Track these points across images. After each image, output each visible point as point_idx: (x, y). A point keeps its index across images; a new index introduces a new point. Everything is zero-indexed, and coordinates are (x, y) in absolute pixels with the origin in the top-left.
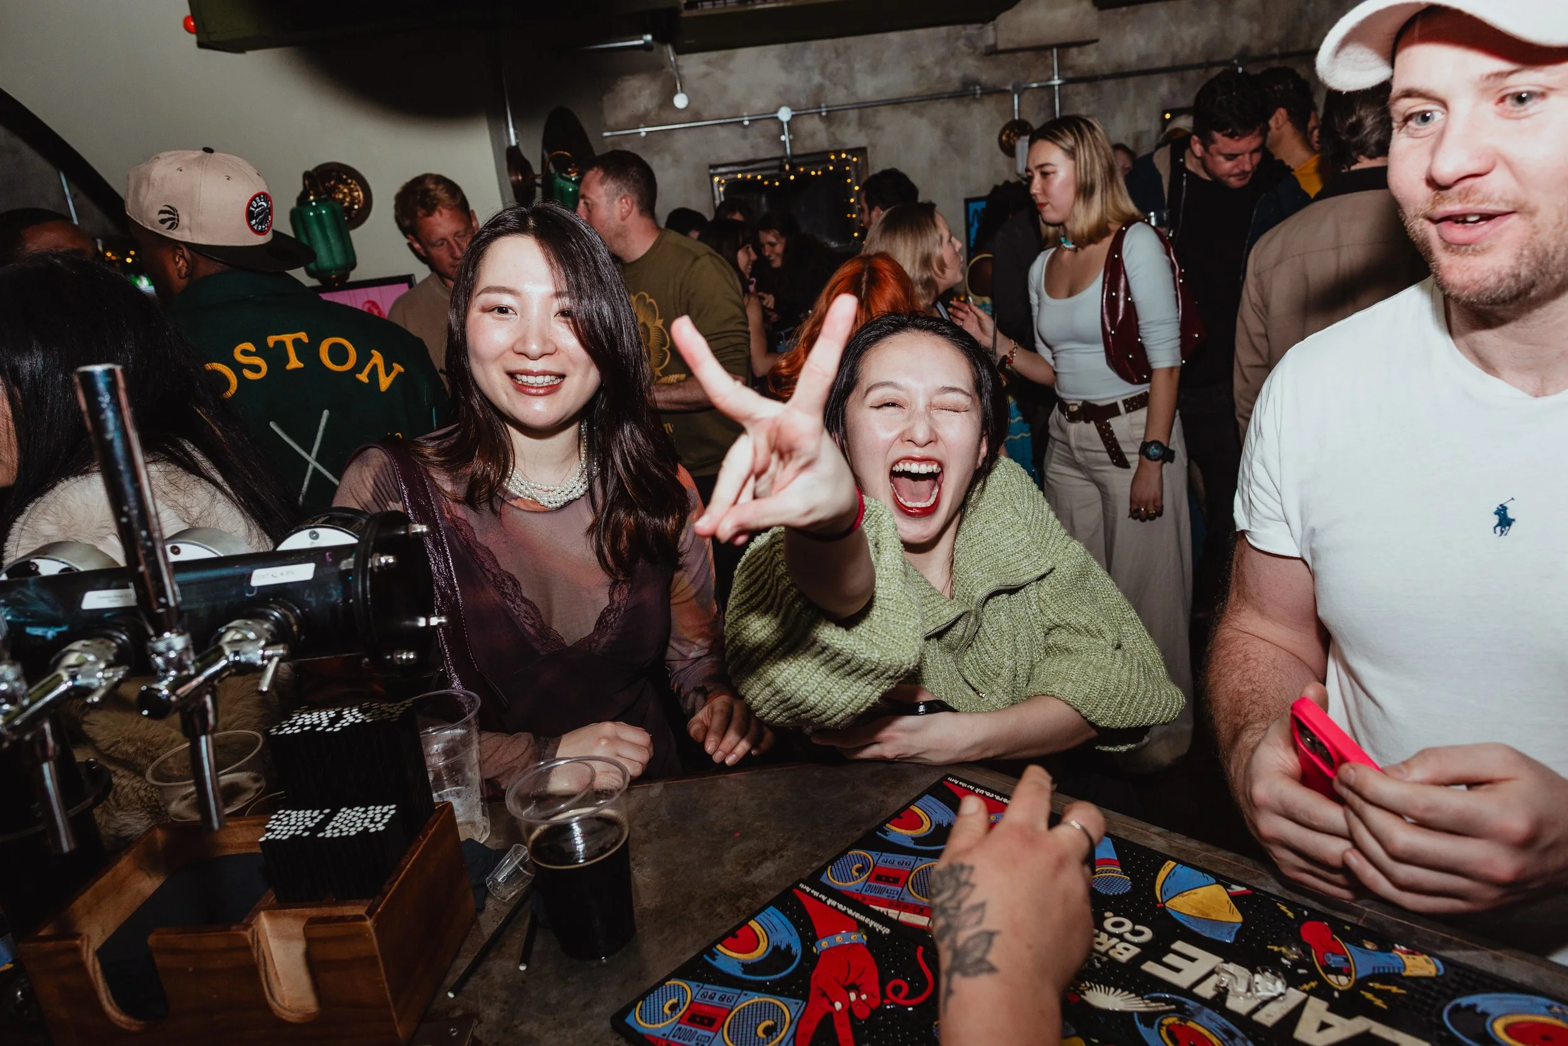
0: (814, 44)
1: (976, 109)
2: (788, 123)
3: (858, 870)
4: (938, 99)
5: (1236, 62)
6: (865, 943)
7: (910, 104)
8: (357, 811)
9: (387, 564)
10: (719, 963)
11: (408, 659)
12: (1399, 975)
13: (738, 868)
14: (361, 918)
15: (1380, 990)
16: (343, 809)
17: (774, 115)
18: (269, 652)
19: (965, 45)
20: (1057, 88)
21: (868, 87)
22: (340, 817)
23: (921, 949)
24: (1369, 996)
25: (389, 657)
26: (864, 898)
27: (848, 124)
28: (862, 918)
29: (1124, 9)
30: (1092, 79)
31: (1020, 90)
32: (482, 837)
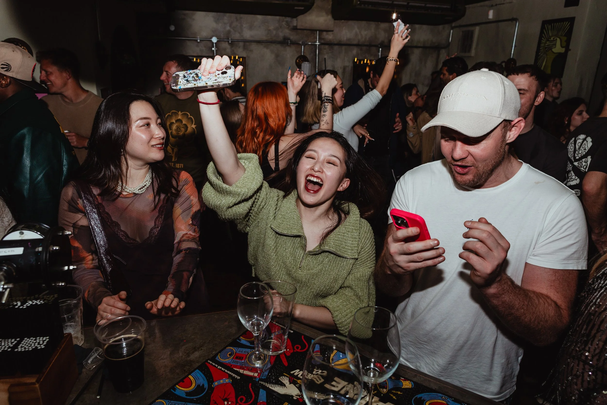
0: (228, 15)
1: (288, 49)
2: (216, 43)
3: (230, 355)
4: (274, 43)
5: (379, 46)
6: (231, 382)
7: (263, 43)
8: (32, 340)
9: (56, 249)
10: (177, 392)
11: (62, 285)
12: (401, 388)
13: (185, 354)
14: (34, 384)
15: (395, 393)
16: (26, 339)
17: (210, 39)
18: (5, 287)
19: (285, 24)
20: (318, 46)
21: (248, 34)
22: (24, 342)
23: (250, 384)
24: (392, 395)
25: (54, 284)
26: (231, 366)
27: (239, 48)
28: (230, 373)
29: (343, 21)
30: (330, 44)
31: (305, 44)
32: (80, 343)
